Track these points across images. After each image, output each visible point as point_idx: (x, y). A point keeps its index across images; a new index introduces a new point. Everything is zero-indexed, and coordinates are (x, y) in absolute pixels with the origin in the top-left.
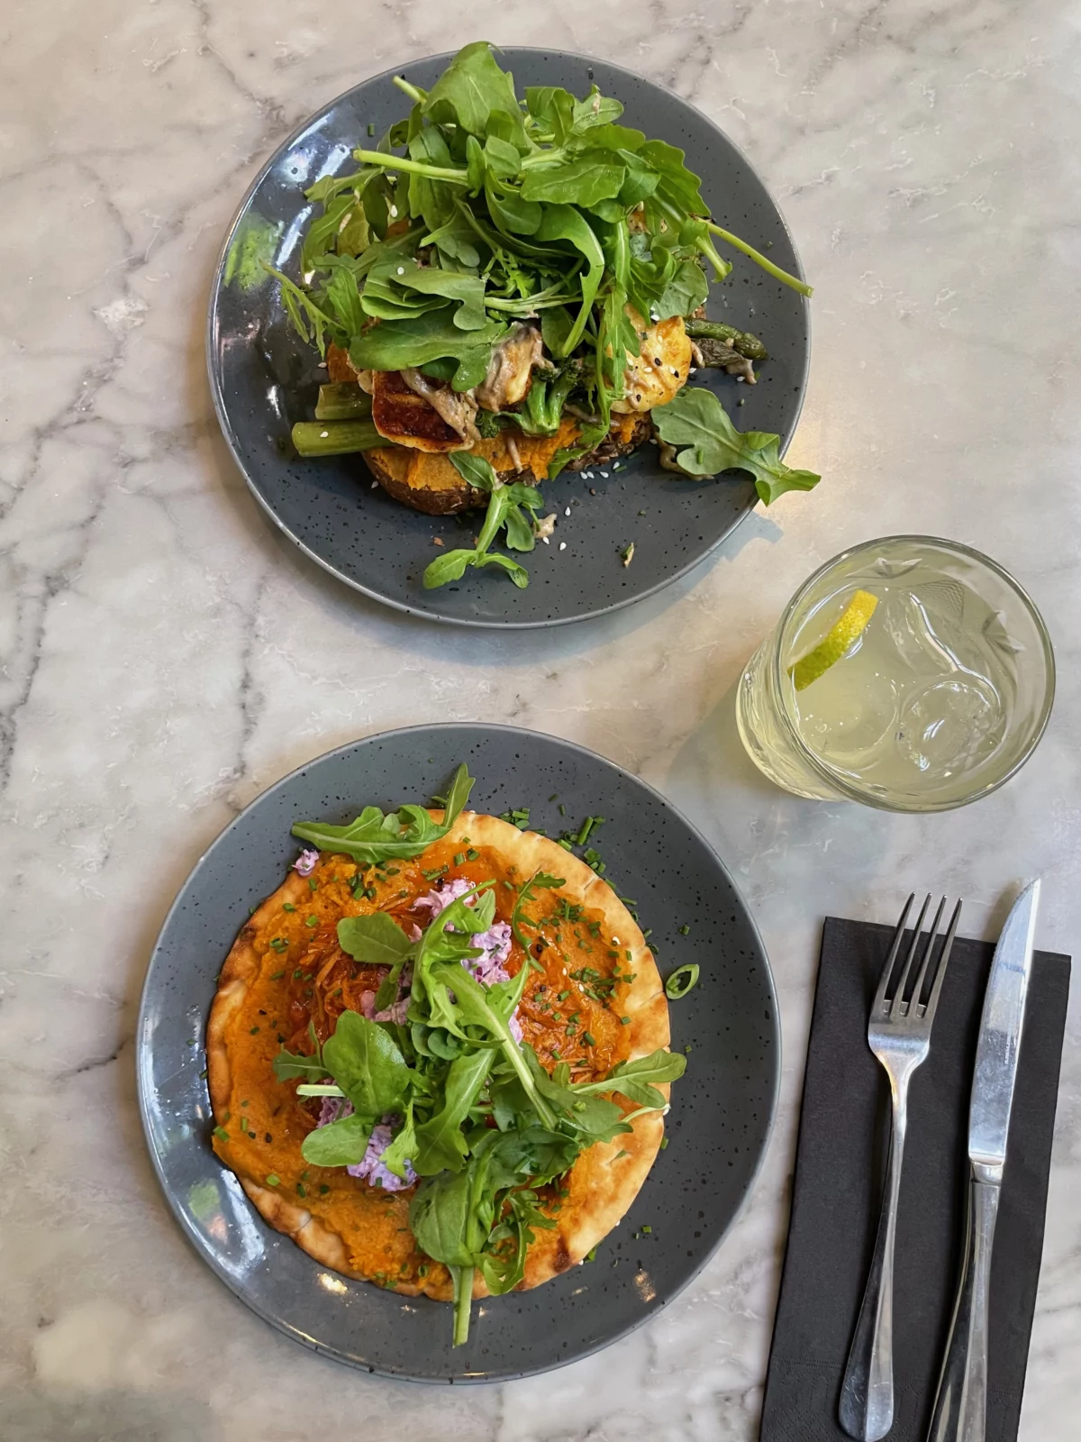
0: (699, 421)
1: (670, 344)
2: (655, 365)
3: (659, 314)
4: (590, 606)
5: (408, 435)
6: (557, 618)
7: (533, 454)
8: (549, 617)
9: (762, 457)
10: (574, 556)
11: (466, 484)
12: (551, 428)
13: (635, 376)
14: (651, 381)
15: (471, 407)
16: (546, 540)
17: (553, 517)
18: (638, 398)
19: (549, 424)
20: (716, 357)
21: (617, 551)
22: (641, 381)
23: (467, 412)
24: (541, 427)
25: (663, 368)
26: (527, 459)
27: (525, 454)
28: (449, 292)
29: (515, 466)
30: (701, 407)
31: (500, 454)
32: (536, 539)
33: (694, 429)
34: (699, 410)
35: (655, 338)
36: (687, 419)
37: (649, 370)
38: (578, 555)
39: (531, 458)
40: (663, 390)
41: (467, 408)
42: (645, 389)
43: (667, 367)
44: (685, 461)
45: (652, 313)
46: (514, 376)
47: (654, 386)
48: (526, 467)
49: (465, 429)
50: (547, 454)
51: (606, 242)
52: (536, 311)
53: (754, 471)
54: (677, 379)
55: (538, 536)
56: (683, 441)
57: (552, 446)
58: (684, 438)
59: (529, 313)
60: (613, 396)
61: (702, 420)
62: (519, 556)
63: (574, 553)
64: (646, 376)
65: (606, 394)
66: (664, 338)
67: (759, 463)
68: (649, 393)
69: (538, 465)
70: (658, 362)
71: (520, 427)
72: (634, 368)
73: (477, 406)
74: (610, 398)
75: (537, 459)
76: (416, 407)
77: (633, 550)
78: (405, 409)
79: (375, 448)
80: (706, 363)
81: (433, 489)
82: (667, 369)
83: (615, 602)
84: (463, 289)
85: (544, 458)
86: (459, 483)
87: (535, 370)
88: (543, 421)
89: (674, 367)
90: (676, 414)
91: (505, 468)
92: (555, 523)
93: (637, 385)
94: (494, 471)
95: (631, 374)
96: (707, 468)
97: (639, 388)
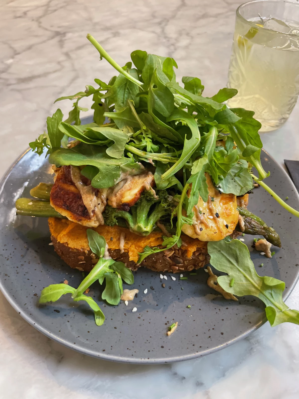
0: (235, 261)
1: (226, 209)
2: (215, 216)
3: (223, 189)
4: (134, 354)
5: (63, 208)
6: (108, 354)
7: (132, 244)
8: (104, 351)
9: (271, 294)
10: (139, 318)
11: (89, 249)
12: (145, 230)
13: (202, 217)
14: (211, 224)
15: (102, 202)
16: (127, 303)
17: (136, 291)
18: (201, 229)
19: (145, 227)
20: (253, 227)
21: (166, 324)
22: (205, 221)
23: (99, 204)
24: (139, 228)
25: (220, 220)
26: (128, 246)
27: (128, 243)
28: (108, 135)
29: (119, 247)
30: (238, 252)
31: (114, 240)
32: (121, 300)
33: (231, 265)
34: (236, 254)
35: (218, 203)
36: (228, 258)
37: (212, 217)
38: (142, 318)
39: (130, 247)
40: (217, 231)
41: (100, 202)
42: (207, 226)
43: (222, 220)
44: (222, 282)
45: (220, 187)
46: (130, 189)
47: (212, 227)
48: (126, 251)
49: (93, 211)
50: (140, 247)
51: (204, 134)
52: (154, 161)
53: (265, 302)
54: (226, 229)
55: (123, 299)
56: (223, 270)
57: (144, 243)
58: (224, 268)
59: (149, 160)
60: (185, 221)
61: (237, 261)
62: (107, 306)
63: (140, 316)
64: (209, 220)
65: (181, 218)
66: (223, 204)
67: (269, 298)
68: (208, 230)
69: (133, 251)
70: (217, 215)
71: (129, 225)
72: (202, 213)
73: (105, 202)
74: (183, 222)
75: (133, 248)
76: (72, 193)
77: (176, 327)
78: (67, 193)
79: (51, 216)
80: (246, 229)
81: (69, 246)
82: (222, 221)
83: (152, 358)
84: (115, 135)
85: (137, 248)
86: (85, 247)
87: (143, 191)
88: (142, 224)
89: (227, 222)
90: (222, 252)
91: (114, 247)
92: (136, 295)
93: (202, 223)
94: (107, 246)
95: (200, 215)
96: (234, 290)
97: (203, 225)
